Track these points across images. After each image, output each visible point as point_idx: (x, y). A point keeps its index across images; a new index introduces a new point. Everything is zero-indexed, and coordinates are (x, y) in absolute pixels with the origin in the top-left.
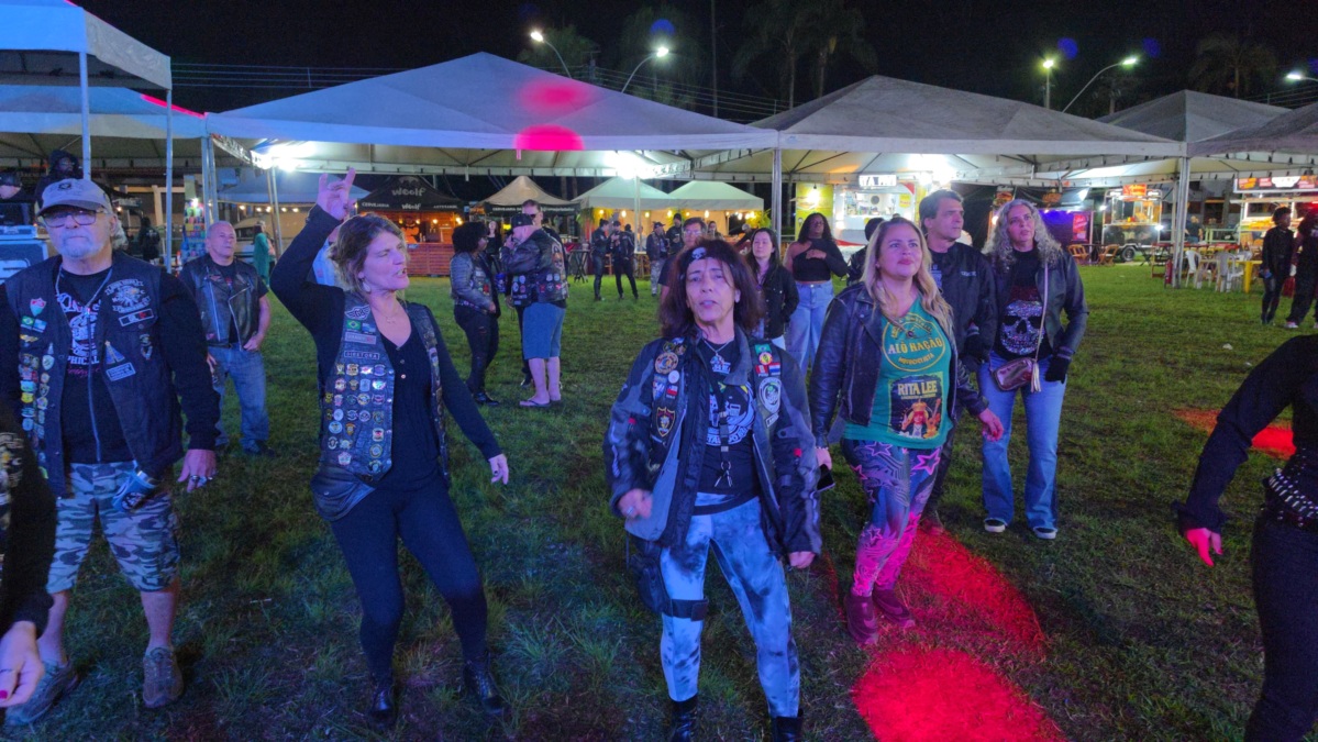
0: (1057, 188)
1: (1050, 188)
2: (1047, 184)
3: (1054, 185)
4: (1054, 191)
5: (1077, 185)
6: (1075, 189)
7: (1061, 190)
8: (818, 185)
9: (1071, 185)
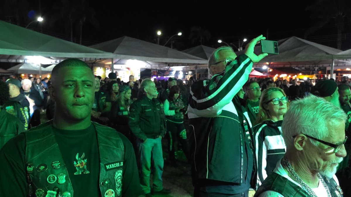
0: (168, 70)
1: (166, 70)
2: (165, 69)
3: (167, 70)
4: (167, 71)
5: (173, 70)
6: (172, 71)
7: (169, 71)
8: (101, 68)
9: (171, 70)
